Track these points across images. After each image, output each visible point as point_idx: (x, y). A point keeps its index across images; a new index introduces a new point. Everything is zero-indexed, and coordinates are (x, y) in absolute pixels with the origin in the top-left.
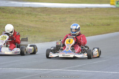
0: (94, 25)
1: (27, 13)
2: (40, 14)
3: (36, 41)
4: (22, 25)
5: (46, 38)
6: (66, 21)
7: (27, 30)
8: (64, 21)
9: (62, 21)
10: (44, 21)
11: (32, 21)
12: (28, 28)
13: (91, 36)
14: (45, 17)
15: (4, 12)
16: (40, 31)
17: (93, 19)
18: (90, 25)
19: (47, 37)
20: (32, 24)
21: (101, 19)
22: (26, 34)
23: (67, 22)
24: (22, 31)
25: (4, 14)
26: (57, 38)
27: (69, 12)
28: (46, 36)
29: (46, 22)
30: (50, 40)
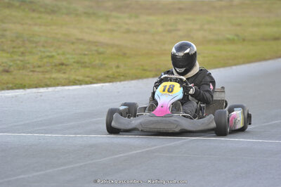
0: (244, 40)
1: (85, 13)
3: (123, 76)
4: (81, 40)
6: (179, 30)
7: (97, 51)
8: (174, 30)
9: (170, 31)
10: (128, 31)
11: (102, 31)
12: (96, 46)
13: (244, 63)
14: (127, 21)
15: (34, 11)
16: (125, 54)
17: (239, 25)
20: (104, 38)
22: (97, 62)
23: (181, 33)
24: (85, 55)
25: (34, 15)
27: (180, 9)
29: (135, 32)
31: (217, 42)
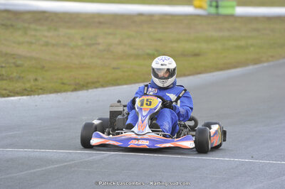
2: (33, 26)
3: (41, 89)
5: (63, 83)
6: (99, 44)
7: (14, 63)
8: (93, 44)
9: (89, 45)
10: (47, 44)
11: (20, 43)
12: (14, 58)
14: (46, 34)
16: (43, 67)
17: (160, 40)
18: (156, 53)
19: (65, 81)
20: (22, 50)
21: (178, 41)
22: (15, 74)
23: (100, 47)
24: (2, 67)
26: (88, 83)
28: (62, 79)
30: (73, 87)
31: (137, 57)
